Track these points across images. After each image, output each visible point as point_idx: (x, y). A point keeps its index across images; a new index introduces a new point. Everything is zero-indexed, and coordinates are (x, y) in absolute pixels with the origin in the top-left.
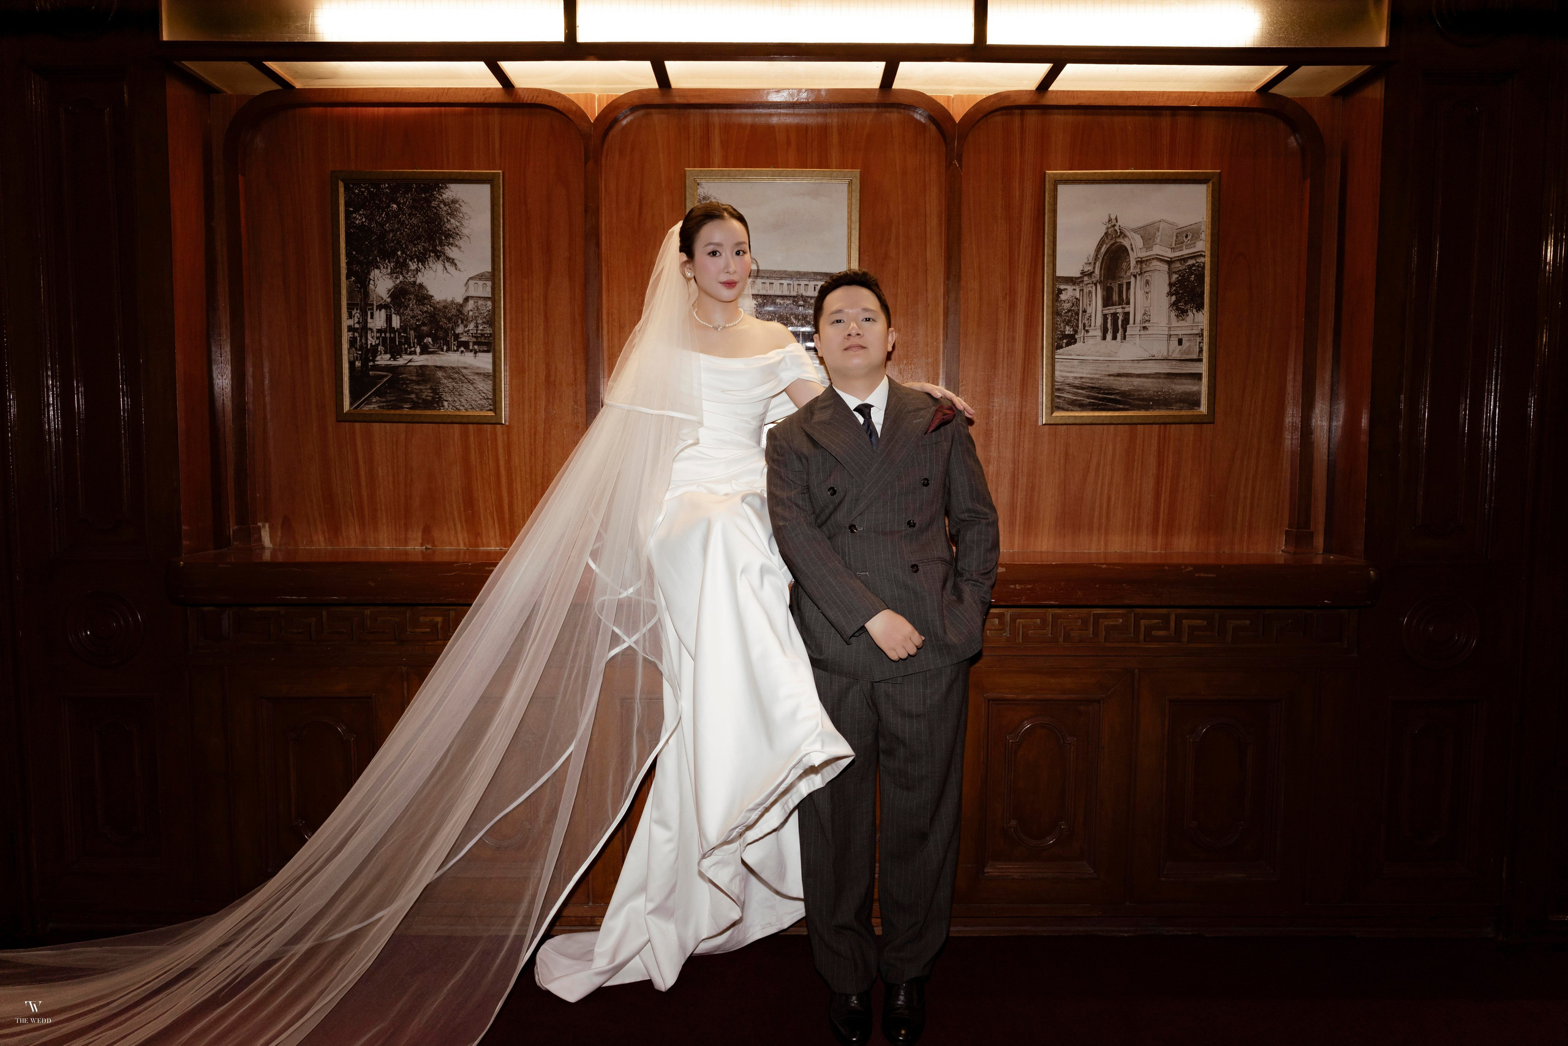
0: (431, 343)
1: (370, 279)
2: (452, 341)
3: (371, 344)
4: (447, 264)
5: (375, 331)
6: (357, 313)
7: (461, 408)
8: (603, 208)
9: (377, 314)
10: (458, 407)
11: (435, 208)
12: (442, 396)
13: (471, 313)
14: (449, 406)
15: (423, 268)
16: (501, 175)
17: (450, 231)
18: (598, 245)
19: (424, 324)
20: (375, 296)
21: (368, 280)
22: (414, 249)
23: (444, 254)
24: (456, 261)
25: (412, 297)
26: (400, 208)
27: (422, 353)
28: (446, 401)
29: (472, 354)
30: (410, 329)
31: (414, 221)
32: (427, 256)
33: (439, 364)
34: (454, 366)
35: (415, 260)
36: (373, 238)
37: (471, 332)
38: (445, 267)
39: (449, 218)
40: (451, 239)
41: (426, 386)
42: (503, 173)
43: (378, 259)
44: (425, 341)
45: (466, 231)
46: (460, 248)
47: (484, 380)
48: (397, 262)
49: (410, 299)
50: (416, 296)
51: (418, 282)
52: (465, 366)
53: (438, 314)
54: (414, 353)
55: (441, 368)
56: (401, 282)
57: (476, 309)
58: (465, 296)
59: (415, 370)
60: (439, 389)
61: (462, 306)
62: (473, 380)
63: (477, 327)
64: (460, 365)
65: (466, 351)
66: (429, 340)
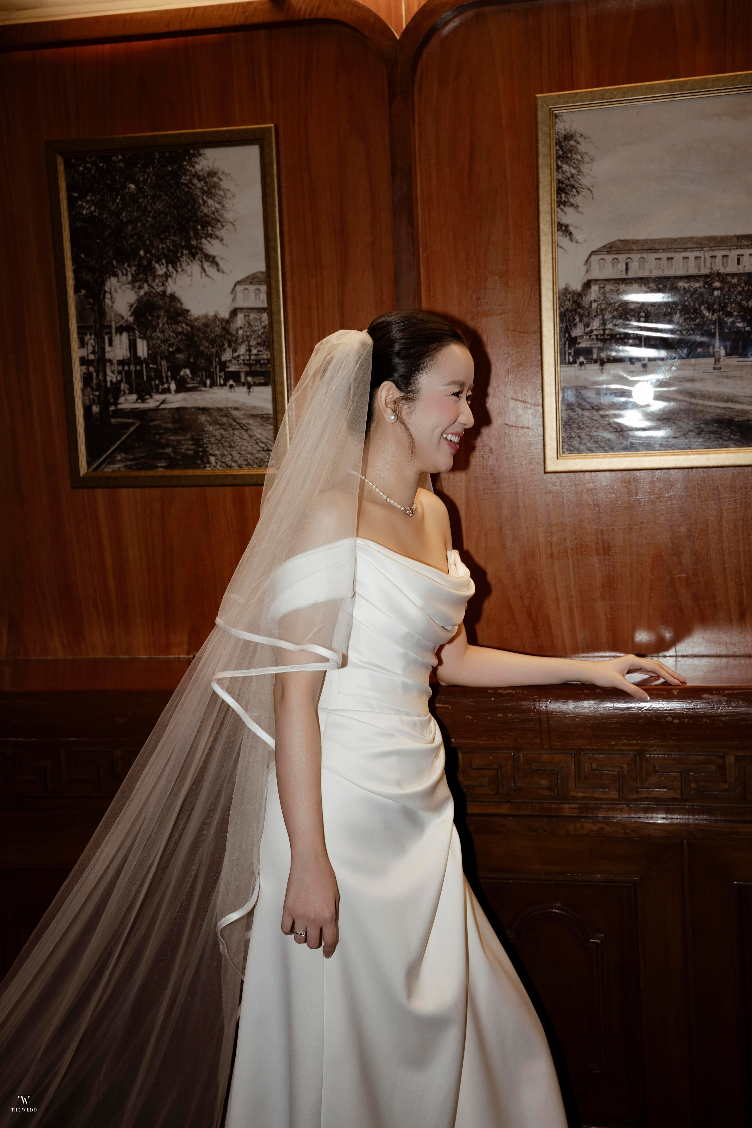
0: (190, 375)
1: (105, 292)
2: (218, 372)
3: (111, 381)
4: (206, 265)
5: (115, 362)
6: (90, 339)
7: (233, 464)
8: (418, 166)
9: (116, 339)
10: (229, 463)
11: (186, 185)
12: (208, 449)
13: (241, 332)
14: (216, 463)
15: (175, 272)
16: (273, 130)
17: (208, 217)
18: (412, 223)
19: (179, 350)
20: (113, 315)
21: (103, 293)
22: (160, 246)
23: (201, 249)
24: (218, 260)
25: (162, 313)
26: (139, 189)
27: (178, 391)
28: (213, 455)
29: (244, 389)
30: (162, 358)
31: (159, 206)
32: (179, 255)
33: (201, 405)
34: (221, 406)
35: (164, 261)
36: (107, 233)
37: (242, 358)
38: (203, 268)
39: (205, 198)
40: (210, 229)
41: (185, 436)
42: (276, 127)
43: (115, 262)
44: (182, 373)
45: (229, 216)
46: (221, 240)
47: (262, 425)
48: (140, 266)
49: (159, 317)
50: (168, 311)
51: (169, 292)
52: (236, 405)
53: (197, 336)
54: (168, 391)
55: (204, 410)
56: (146, 293)
57: (247, 325)
58: (232, 308)
59: (170, 415)
60: (203, 439)
61: (228, 322)
62: (247, 425)
63: (249, 350)
64: (229, 405)
65: (236, 385)
66: (186, 372)
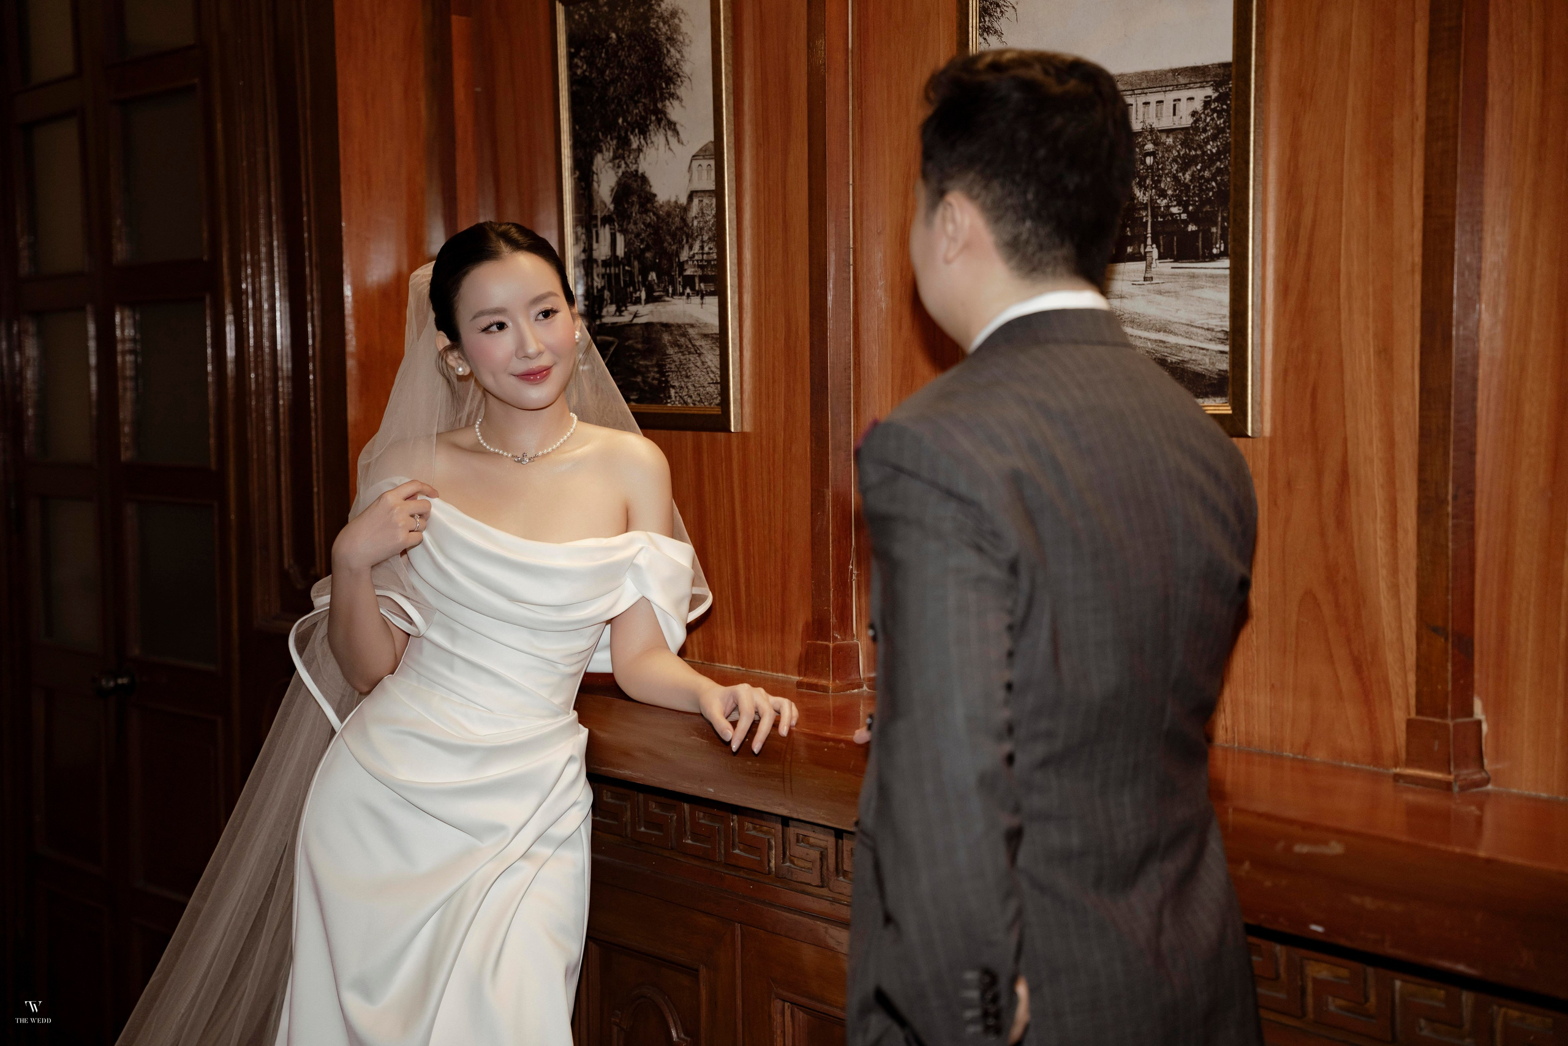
0: (656, 281)
1: (594, 173)
2: (677, 276)
3: (597, 287)
4: (670, 133)
5: (600, 263)
6: (582, 234)
9: (601, 232)
12: (669, 379)
13: (695, 223)
14: (676, 397)
15: (645, 145)
19: (648, 248)
20: (598, 203)
21: (591, 174)
22: (635, 112)
23: (665, 113)
24: (678, 127)
25: (635, 199)
27: (647, 302)
28: (674, 387)
29: (696, 300)
30: (635, 258)
31: (636, 59)
32: (648, 122)
33: (664, 320)
34: (680, 322)
35: (637, 131)
36: (595, 98)
37: (696, 257)
38: (667, 140)
39: (669, 47)
40: (673, 86)
41: (652, 360)
43: (600, 134)
44: (650, 278)
46: (681, 100)
47: (712, 348)
48: (619, 138)
49: (632, 204)
50: (640, 197)
51: (640, 171)
52: (693, 322)
53: (662, 228)
54: (638, 301)
55: (666, 326)
56: (623, 173)
57: (700, 215)
58: (689, 192)
59: (641, 332)
60: (665, 365)
61: (685, 209)
62: (700, 348)
63: (702, 248)
64: (687, 321)
65: (692, 294)
66: (653, 276)
